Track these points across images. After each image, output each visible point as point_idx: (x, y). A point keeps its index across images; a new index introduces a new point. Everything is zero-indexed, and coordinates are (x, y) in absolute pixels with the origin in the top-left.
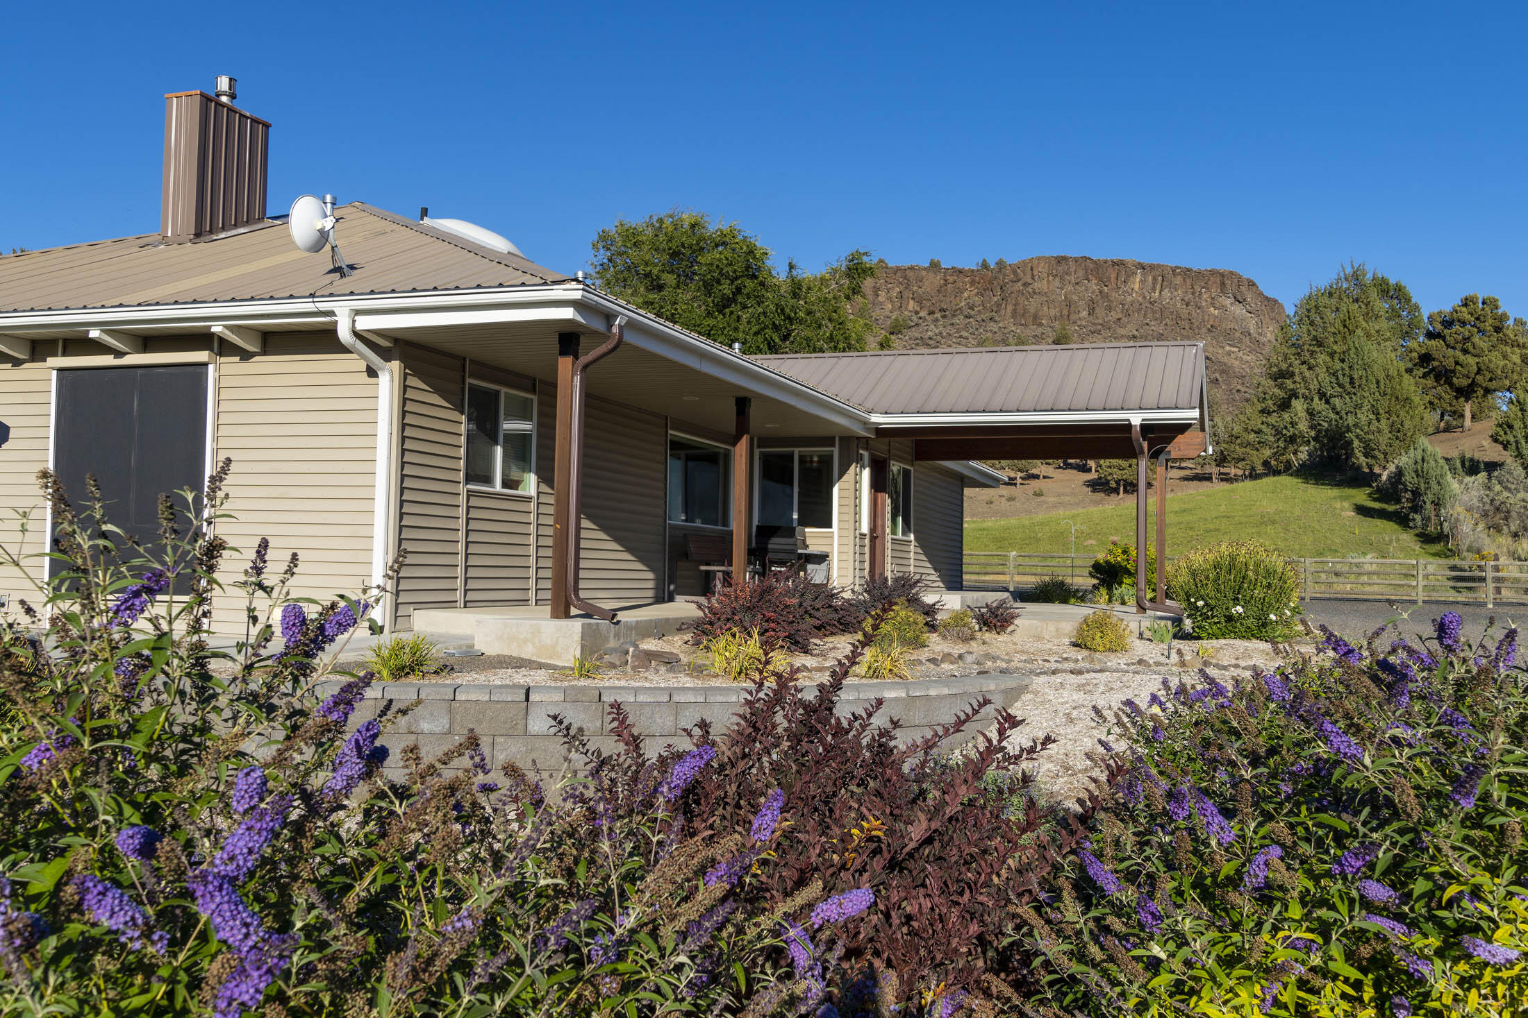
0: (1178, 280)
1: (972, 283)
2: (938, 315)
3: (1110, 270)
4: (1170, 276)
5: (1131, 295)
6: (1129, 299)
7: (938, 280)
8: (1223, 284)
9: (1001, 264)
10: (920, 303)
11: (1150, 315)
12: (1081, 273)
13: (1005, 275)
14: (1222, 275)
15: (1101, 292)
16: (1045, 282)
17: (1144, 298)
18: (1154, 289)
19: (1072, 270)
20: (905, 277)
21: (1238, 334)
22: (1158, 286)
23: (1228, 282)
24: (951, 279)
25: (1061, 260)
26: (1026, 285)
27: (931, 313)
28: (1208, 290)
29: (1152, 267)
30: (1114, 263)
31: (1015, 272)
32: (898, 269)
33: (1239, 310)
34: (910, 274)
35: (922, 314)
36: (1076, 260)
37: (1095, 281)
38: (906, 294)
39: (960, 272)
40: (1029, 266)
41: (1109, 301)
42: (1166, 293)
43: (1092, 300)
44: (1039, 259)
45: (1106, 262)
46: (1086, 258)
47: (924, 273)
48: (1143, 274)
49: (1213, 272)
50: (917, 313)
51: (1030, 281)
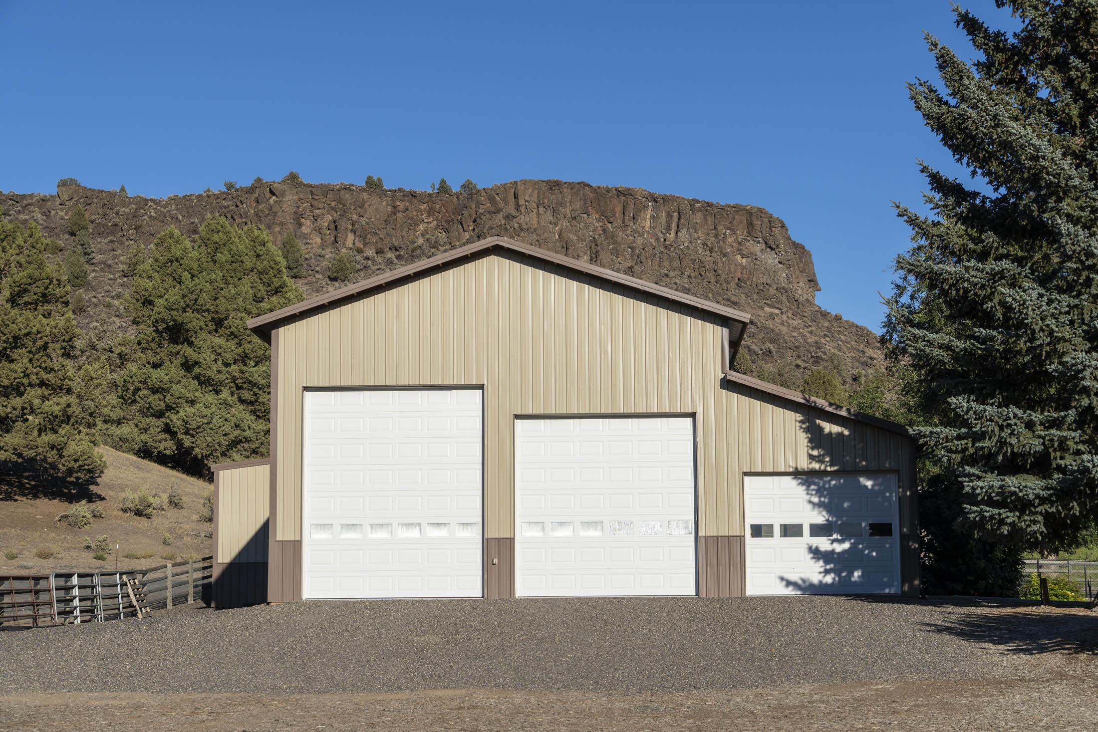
0: (698, 218)
1: (430, 212)
2: (391, 255)
3: (615, 201)
4: (688, 211)
5: (641, 235)
6: (640, 241)
7: (384, 206)
8: (750, 225)
9: (468, 186)
10: (363, 238)
11: (666, 264)
12: (578, 205)
13: (478, 204)
14: (750, 213)
15: (604, 231)
16: (534, 215)
17: (658, 239)
18: (668, 228)
19: (568, 199)
20: (339, 201)
21: (772, 291)
22: (674, 225)
23: (757, 223)
24: (401, 205)
25: (554, 185)
26: (509, 217)
27: (379, 252)
28: (734, 232)
29: (666, 199)
30: (620, 193)
31: (492, 200)
32: (326, 190)
33: (770, 259)
34: (346, 196)
35: (370, 253)
36: (571, 186)
37: (595, 216)
38: (344, 224)
39: (413, 195)
40: (514, 191)
41: (615, 243)
42: (684, 234)
43: (594, 241)
44: (525, 182)
45: (608, 190)
46: (584, 185)
47: (365, 196)
48: (655, 209)
49: (737, 208)
50: (360, 251)
51: (513, 212)
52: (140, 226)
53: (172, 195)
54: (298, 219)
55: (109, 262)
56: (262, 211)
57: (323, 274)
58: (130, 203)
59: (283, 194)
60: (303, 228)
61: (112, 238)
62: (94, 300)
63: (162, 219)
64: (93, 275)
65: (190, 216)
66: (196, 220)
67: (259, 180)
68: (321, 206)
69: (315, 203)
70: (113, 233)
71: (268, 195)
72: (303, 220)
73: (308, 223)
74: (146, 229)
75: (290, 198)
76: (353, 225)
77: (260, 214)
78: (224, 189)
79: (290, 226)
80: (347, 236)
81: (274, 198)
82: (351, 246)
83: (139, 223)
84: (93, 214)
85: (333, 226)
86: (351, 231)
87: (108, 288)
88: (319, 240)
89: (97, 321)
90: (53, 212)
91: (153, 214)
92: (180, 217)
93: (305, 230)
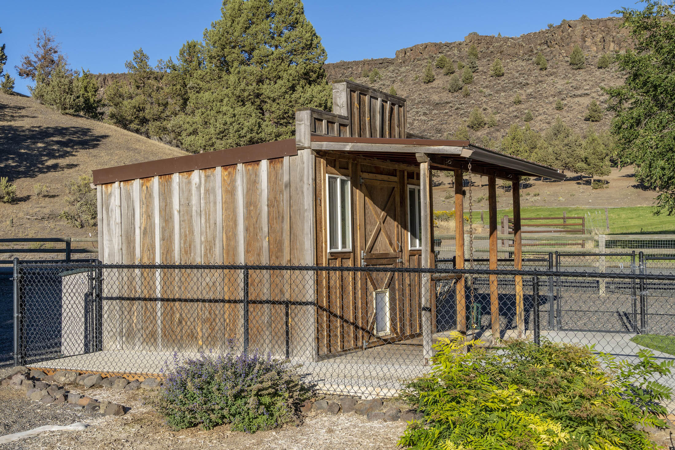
52: (503, 51)
53: (522, 35)
54: (584, 38)
55: (485, 70)
56: (564, 36)
57: (595, 66)
58: (501, 41)
59: (575, 26)
60: (587, 43)
61: (489, 58)
62: (474, 89)
63: (514, 46)
64: (476, 77)
65: (530, 44)
66: (532, 45)
67: (564, 21)
68: (596, 30)
69: (593, 29)
70: (490, 56)
71: (568, 27)
72: (586, 39)
73: (589, 40)
74: (505, 52)
75: (579, 28)
76: (613, 38)
77: (563, 38)
78: (547, 28)
79: (579, 43)
80: (610, 45)
81: (571, 29)
82: (612, 49)
83: (502, 50)
84: (481, 48)
85: (602, 40)
86: (613, 41)
87: (482, 83)
88: (595, 49)
89: (474, 100)
90: (463, 49)
91: (510, 45)
92: (524, 45)
93: (587, 44)
